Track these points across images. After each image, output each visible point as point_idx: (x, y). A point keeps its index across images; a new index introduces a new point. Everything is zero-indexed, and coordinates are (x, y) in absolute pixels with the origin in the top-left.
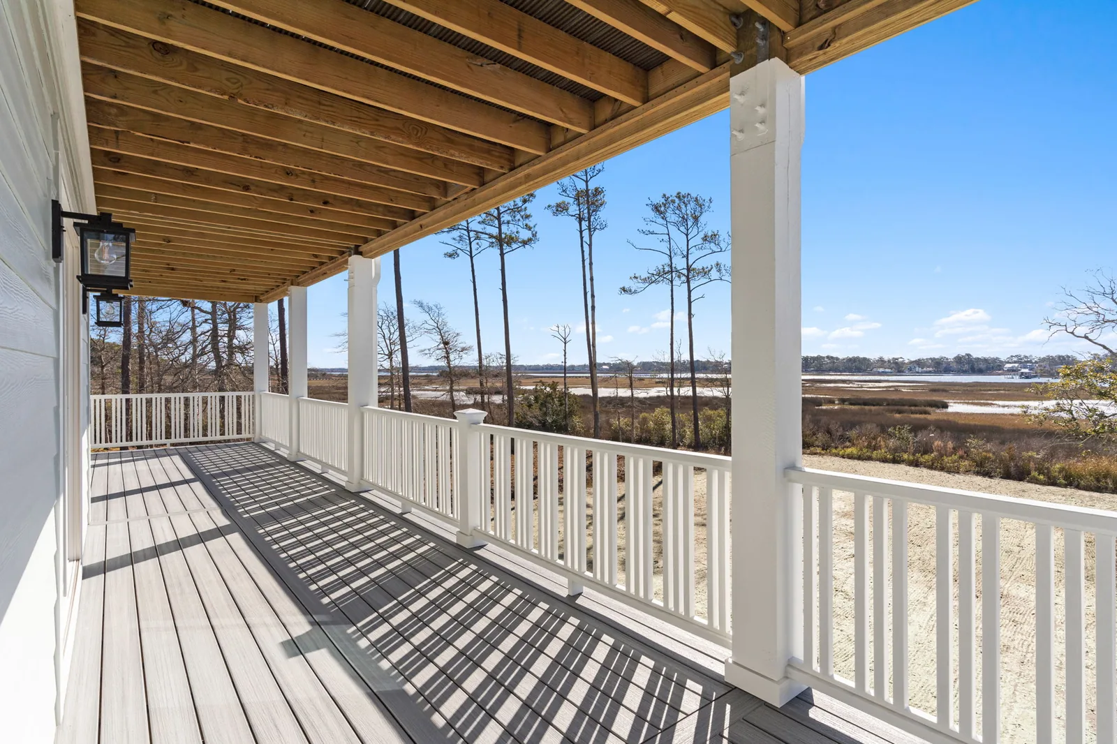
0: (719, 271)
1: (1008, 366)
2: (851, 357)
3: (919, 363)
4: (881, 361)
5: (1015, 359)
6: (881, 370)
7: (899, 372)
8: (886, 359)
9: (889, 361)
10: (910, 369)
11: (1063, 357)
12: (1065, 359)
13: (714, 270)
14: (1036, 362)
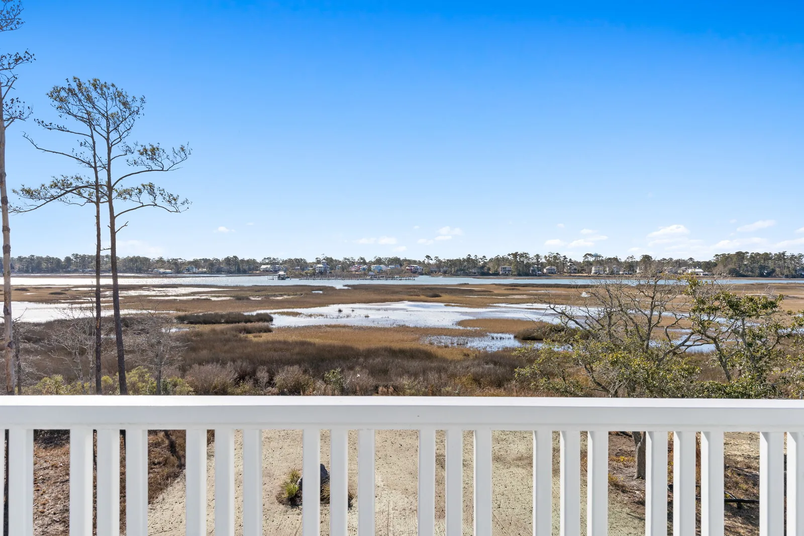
1: (263, 267)
2: (131, 256)
3: (196, 263)
4: (161, 260)
5: (267, 261)
6: (162, 270)
7: (179, 272)
8: (165, 259)
9: (168, 261)
10: (188, 270)
11: (298, 260)
12: (300, 262)
14: (281, 264)
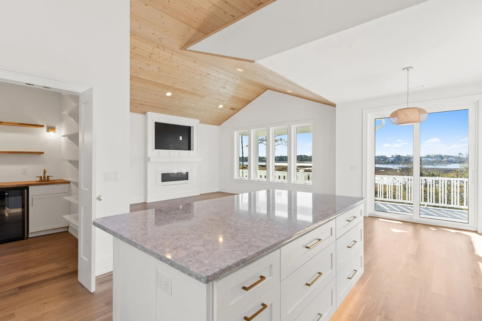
0: (281, 141)
13: (280, 141)
